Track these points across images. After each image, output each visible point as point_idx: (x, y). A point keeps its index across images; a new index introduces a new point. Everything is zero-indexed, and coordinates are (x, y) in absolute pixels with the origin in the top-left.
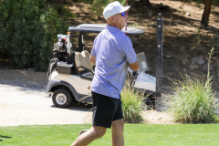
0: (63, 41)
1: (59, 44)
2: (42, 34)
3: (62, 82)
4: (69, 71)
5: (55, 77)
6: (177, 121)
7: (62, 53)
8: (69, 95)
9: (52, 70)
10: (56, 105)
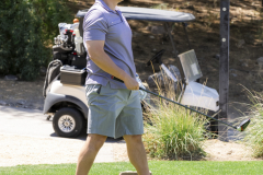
0: (69, 33)
1: (62, 37)
2: (27, 24)
3: (67, 96)
4: (79, 80)
5: (56, 89)
6: (259, 156)
7: (67, 53)
8: (79, 118)
9: (52, 79)
10: (59, 133)
